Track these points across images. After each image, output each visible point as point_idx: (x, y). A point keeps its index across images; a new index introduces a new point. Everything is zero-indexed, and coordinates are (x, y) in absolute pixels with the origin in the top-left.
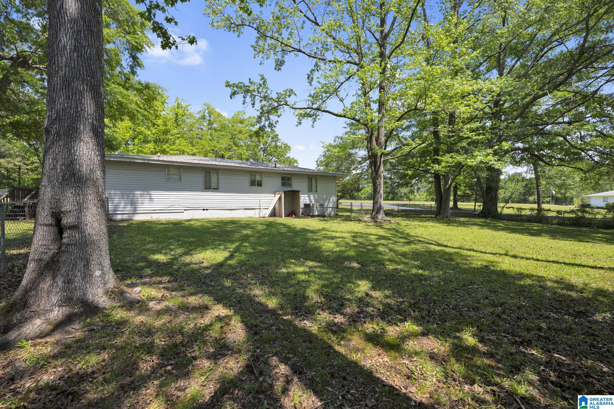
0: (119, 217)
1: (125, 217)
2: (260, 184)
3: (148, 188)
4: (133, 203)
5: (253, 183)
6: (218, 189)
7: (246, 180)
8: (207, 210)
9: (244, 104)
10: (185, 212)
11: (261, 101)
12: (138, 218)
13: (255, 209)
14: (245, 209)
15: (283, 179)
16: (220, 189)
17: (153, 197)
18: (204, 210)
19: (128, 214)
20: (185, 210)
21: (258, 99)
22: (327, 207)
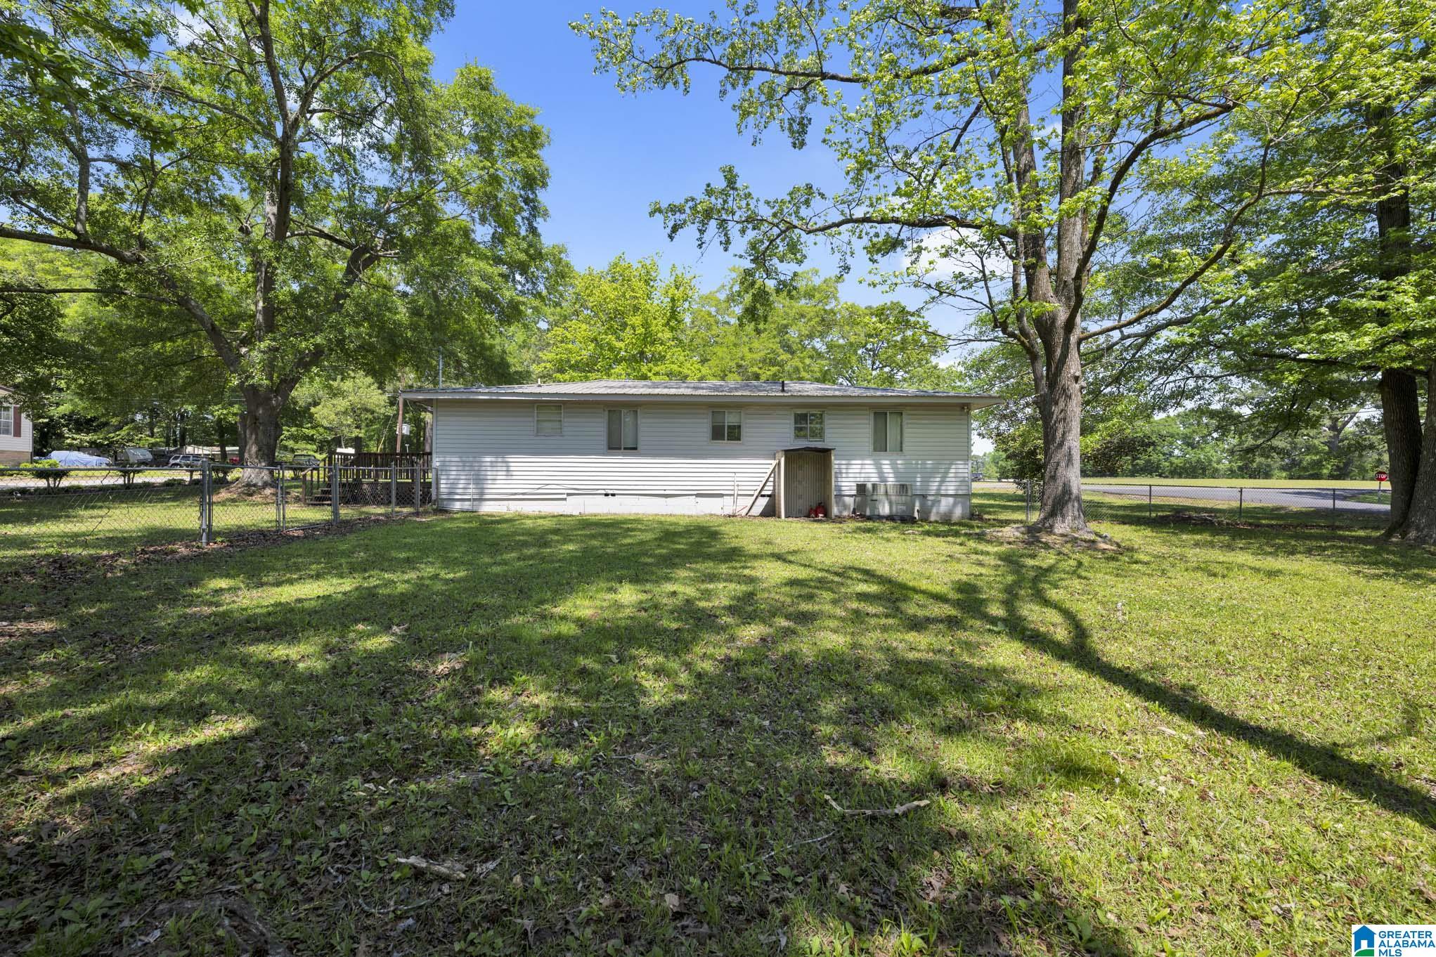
0: (457, 506)
1: (467, 505)
2: (734, 434)
3: (503, 450)
4: (479, 480)
5: (717, 434)
6: (635, 449)
7: (703, 426)
8: (613, 495)
9: (700, 246)
10: (569, 498)
11: (743, 231)
12: (487, 508)
13: (721, 496)
14: (698, 495)
15: (801, 419)
16: (639, 447)
17: (513, 467)
18: (607, 495)
19: (469, 500)
20: (569, 495)
21: (734, 230)
22: (938, 494)
